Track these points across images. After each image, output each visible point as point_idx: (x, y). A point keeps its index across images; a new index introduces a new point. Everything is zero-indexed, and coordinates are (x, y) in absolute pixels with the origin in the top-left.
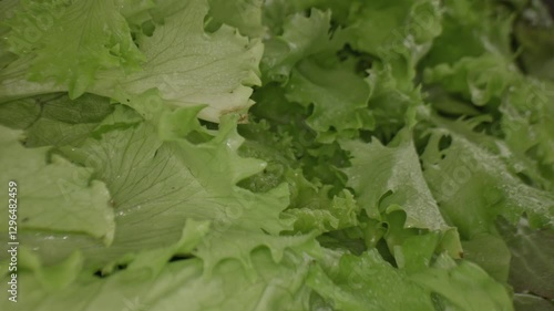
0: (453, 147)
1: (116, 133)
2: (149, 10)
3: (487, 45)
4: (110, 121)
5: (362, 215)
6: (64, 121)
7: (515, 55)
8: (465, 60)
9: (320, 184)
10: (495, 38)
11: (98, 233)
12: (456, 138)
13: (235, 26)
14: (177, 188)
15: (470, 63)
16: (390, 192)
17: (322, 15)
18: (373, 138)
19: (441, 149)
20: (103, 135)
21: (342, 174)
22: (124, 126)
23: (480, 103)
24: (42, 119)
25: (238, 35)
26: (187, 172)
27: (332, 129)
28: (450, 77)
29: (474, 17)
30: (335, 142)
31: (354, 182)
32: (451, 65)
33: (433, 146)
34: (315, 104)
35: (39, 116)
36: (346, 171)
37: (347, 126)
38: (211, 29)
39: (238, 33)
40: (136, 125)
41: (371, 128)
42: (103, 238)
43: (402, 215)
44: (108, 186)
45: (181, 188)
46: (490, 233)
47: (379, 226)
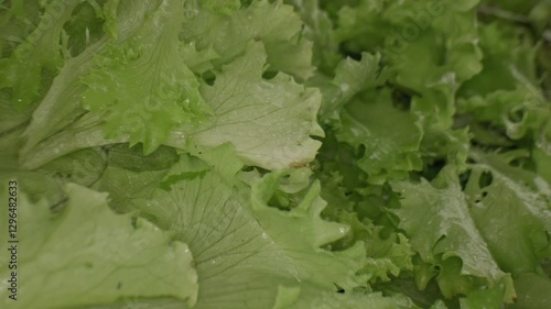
0: (495, 184)
1: (184, 183)
2: (212, 61)
3: (515, 73)
4: (177, 170)
5: (416, 258)
6: (129, 169)
7: (540, 81)
8: (498, 92)
9: (371, 225)
10: (521, 65)
11: (183, 295)
12: (497, 175)
13: (290, 74)
14: (247, 239)
15: (503, 95)
16: (444, 237)
17: (371, 57)
18: (423, 179)
19: (482, 186)
20: (172, 186)
21: (393, 215)
22: (191, 176)
23: (515, 137)
24: (109, 167)
25: (293, 82)
26: (256, 223)
27: (383, 171)
28: (482, 109)
29: (503, 46)
30: (386, 183)
31: (405, 224)
32: (484, 96)
33: (474, 182)
34: (366, 146)
35: (106, 165)
36: (397, 213)
37: (397, 168)
38: (268, 75)
39: (293, 80)
40: (202, 174)
41: (419, 169)
42: (187, 299)
43: (458, 262)
44: (190, 247)
45: (251, 240)
46: (536, 272)
47: (432, 268)
